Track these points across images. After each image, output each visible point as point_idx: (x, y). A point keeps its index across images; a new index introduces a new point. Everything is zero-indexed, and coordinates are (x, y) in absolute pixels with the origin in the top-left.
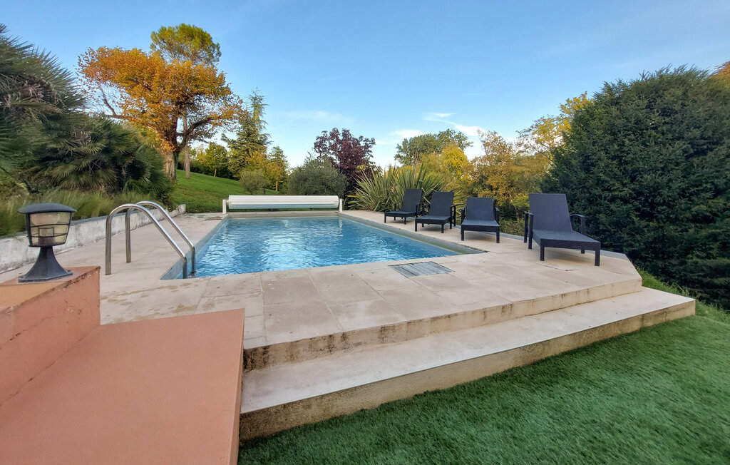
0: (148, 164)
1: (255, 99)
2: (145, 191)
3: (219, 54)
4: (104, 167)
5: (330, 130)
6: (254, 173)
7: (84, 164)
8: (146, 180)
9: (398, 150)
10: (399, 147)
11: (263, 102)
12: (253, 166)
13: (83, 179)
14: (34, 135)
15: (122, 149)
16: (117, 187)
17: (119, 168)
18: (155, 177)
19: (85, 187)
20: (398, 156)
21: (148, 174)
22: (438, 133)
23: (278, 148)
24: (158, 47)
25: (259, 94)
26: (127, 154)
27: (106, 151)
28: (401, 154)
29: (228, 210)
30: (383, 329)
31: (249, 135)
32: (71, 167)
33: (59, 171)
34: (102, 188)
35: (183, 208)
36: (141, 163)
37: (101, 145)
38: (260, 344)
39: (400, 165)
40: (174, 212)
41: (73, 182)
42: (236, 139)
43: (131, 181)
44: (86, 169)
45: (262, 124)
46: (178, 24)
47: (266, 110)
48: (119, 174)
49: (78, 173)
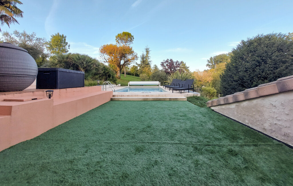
0: (112, 74)
1: (147, 49)
2: (111, 80)
3: (134, 38)
4: (104, 76)
5: (166, 60)
6: (144, 75)
7: (101, 75)
8: (111, 78)
9: (208, 62)
10: (208, 61)
11: (149, 50)
12: (144, 72)
13: (100, 78)
14: (94, 71)
15: (107, 72)
16: (106, 80)
17: (106, 76)
18: (113, 77)
19: (101, 80)
20: (208, 65)
21: (111, 77)
22: (228, 53)
23: (156, 65)
24: (117, 39)
25: (148, 47)
26: (108, 73)
27: (104, 72)
28: (209, 64)
29: (130, 85)
30: (128, 95)
31: (144, 62)
32: (98, 76)
33: (97, 77)
34: (103, 80)
35: (120, 85)
36: (110, 74)
37: (103, 71)
38: (114, 95)
39: (209, 69)
40: (117, 85)
41: (99, 79)
42: (140, 64)
43: (108, 78)
44: (101, 76)
45: (149, 57)
46: (122, 32)
47: (150, 52)
48: (106, 77)
49: (100, 77)
